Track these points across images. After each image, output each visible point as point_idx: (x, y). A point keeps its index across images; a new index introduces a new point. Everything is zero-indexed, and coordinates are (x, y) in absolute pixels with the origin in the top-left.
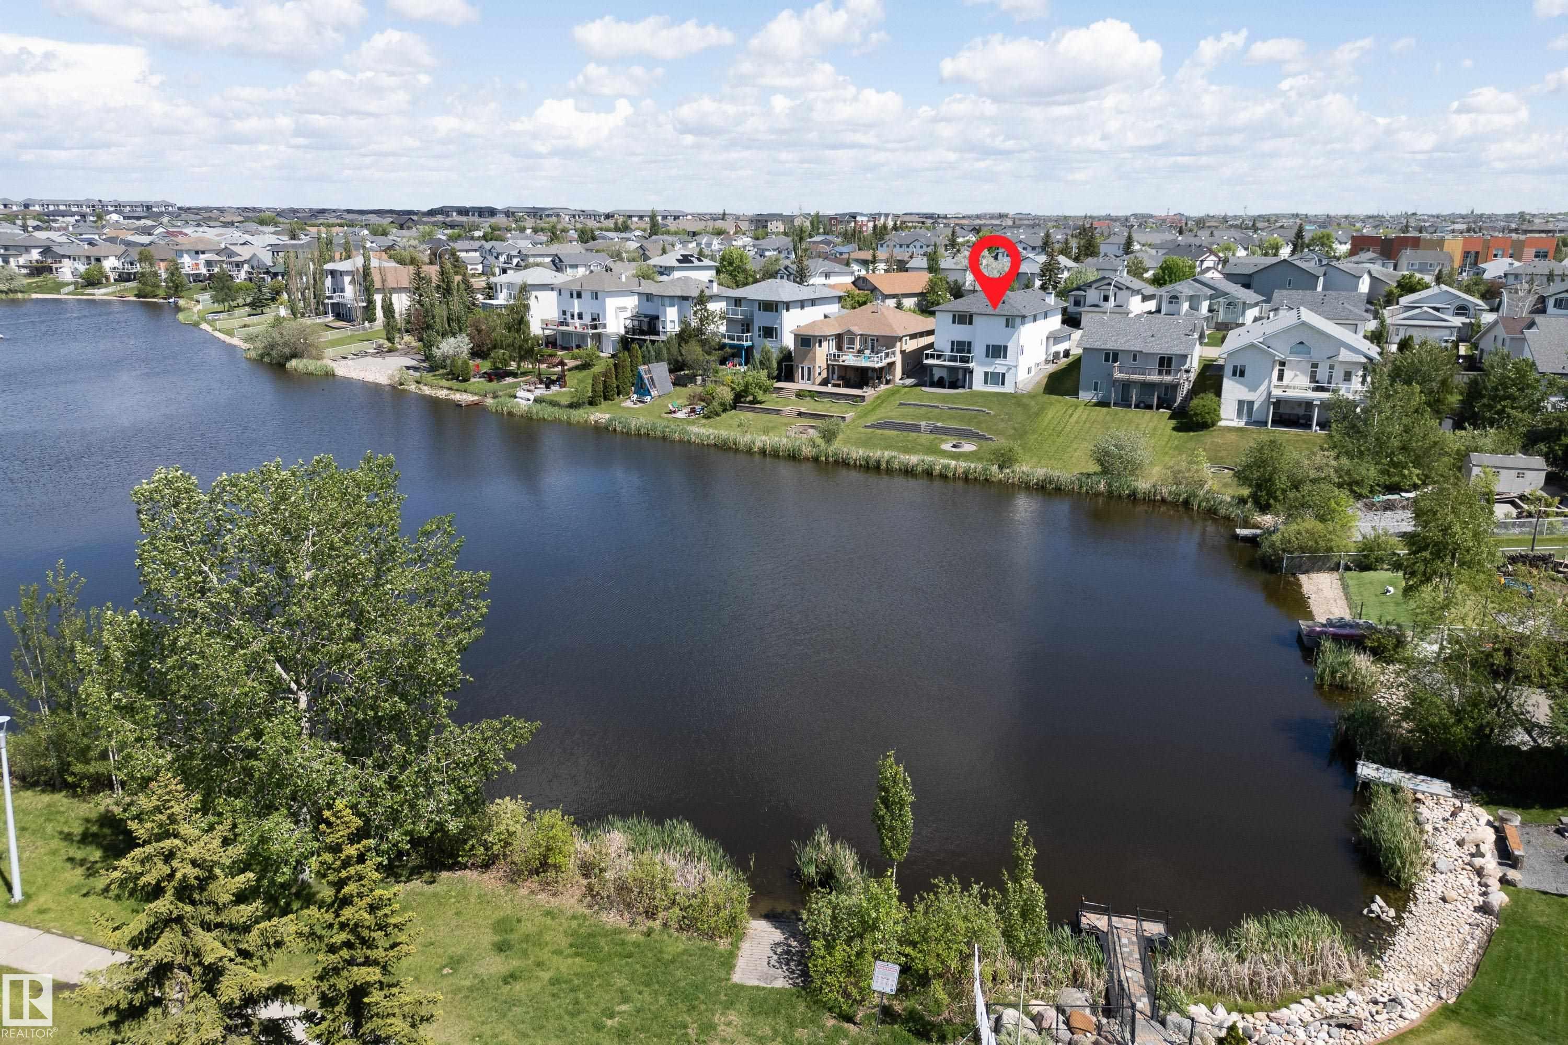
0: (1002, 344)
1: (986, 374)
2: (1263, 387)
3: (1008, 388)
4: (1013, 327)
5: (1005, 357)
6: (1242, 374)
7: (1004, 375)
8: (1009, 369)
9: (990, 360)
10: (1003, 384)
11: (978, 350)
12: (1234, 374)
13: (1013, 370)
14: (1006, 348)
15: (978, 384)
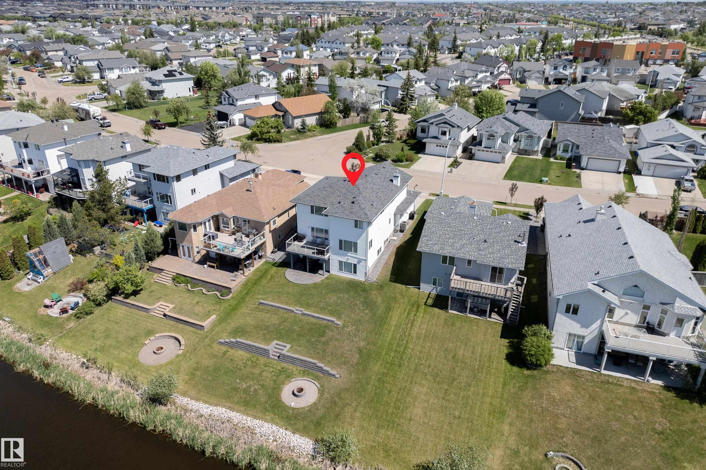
0: (353, 240)
1: (341, 262)
2: (595, 326)
3: (360, 277)
4: (361, 228)
5: (356, 251)
6: (575, 311)
7: (355, 266)
8: (359, 262)
9: (342, 252)
10: (355, 272)
11: (333, 243)
12: (568, 310)
13: (363, 263)
14: (356, 244)
15: (335, 270)
